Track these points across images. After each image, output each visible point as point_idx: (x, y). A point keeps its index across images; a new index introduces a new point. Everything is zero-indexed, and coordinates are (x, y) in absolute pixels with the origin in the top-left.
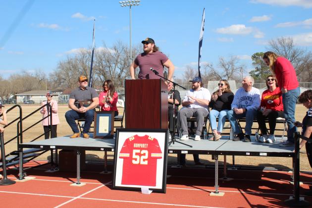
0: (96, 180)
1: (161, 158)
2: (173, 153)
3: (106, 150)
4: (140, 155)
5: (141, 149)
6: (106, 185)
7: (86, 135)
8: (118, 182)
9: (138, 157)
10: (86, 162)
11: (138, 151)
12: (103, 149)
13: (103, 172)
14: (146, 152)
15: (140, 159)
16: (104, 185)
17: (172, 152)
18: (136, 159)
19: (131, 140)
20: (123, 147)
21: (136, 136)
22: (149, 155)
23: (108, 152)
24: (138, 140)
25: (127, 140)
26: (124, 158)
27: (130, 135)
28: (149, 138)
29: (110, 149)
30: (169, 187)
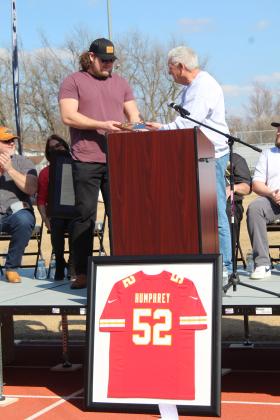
0: (44, 389)
1: (204, 327)
2: (235, 313)
3: (66, 311)
4: (151, 321)
5: (154, 306)
6: (70, 401)
7: (12, 274)
8: (100, 393)
9: (146, 327)
10: (16, 341)
11: (147, 312)
12: (57, 311)
13: (59, 367)
14: (167, 314)
15: (153, 332)
16: (63, 401)
17: (231, 311)
18: (141, 334)
19: (126, 286)
20: (107, 304)
21: (140, 275)
22: (175, 320)
23: (70, 318)
24: (144, 283)
25: (118, 286)
26: (112, 331)
27: (125, 273)
28: (172, 279)
29: (75, 310)
30: (229, 400)
